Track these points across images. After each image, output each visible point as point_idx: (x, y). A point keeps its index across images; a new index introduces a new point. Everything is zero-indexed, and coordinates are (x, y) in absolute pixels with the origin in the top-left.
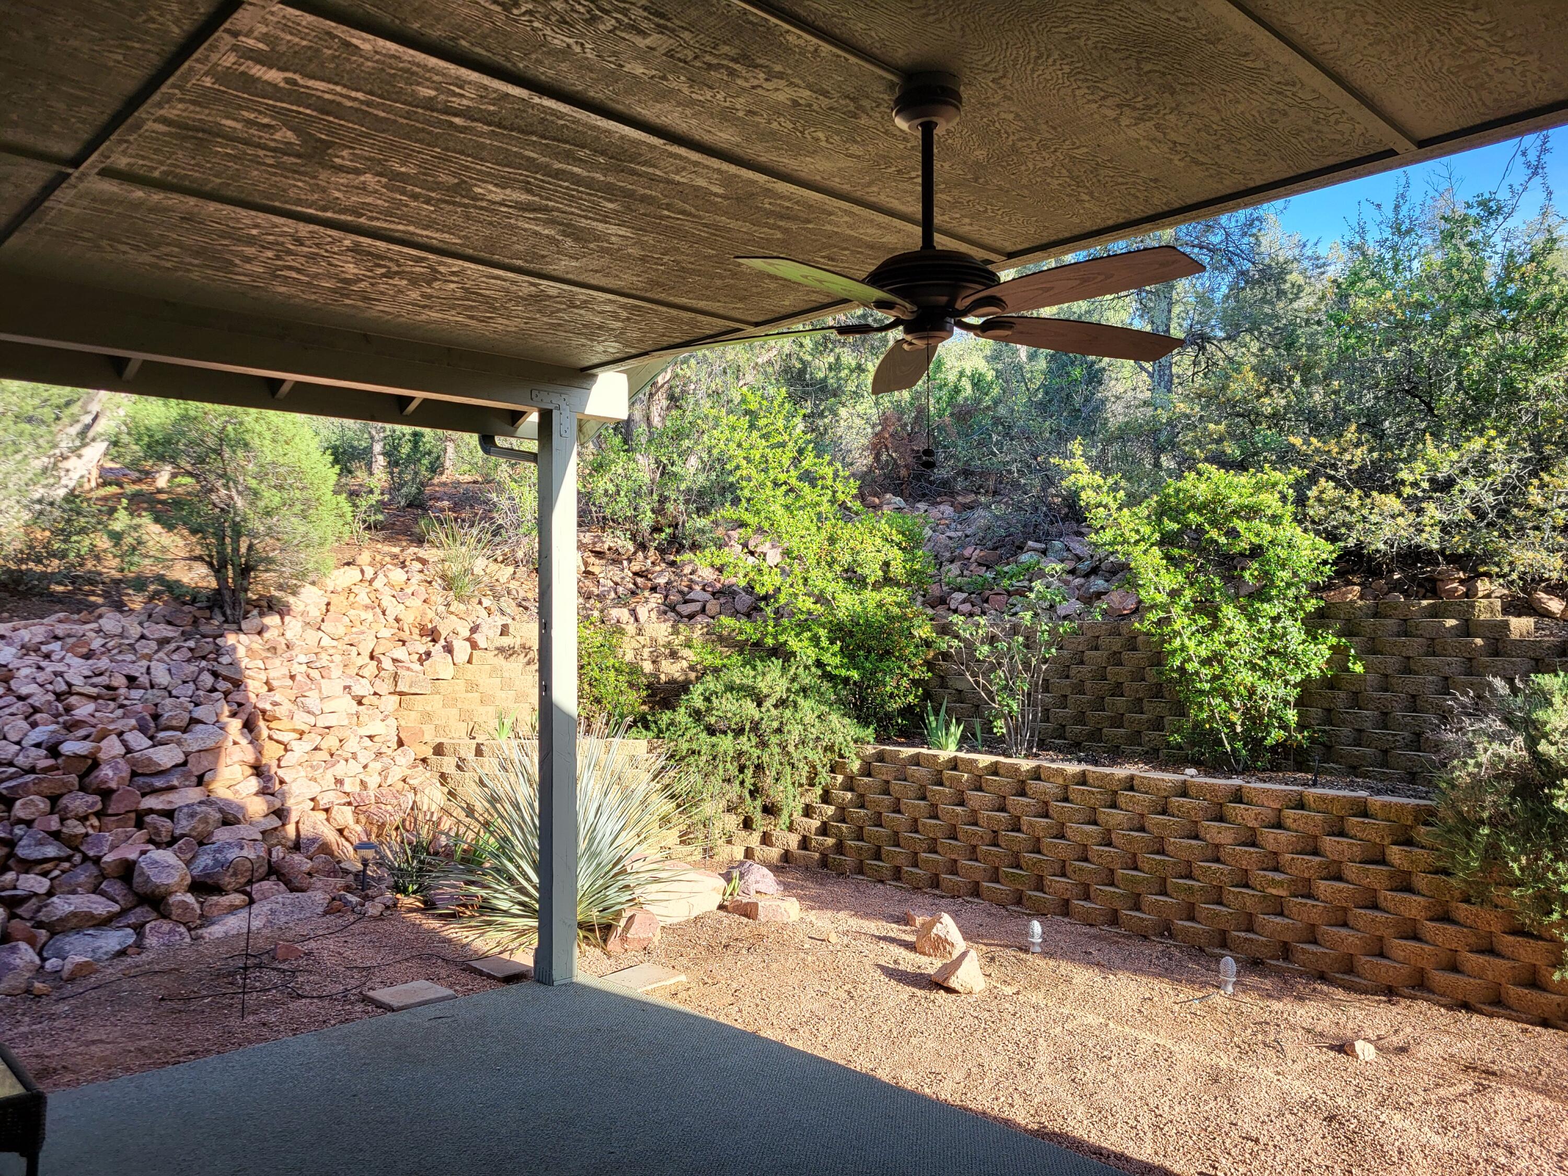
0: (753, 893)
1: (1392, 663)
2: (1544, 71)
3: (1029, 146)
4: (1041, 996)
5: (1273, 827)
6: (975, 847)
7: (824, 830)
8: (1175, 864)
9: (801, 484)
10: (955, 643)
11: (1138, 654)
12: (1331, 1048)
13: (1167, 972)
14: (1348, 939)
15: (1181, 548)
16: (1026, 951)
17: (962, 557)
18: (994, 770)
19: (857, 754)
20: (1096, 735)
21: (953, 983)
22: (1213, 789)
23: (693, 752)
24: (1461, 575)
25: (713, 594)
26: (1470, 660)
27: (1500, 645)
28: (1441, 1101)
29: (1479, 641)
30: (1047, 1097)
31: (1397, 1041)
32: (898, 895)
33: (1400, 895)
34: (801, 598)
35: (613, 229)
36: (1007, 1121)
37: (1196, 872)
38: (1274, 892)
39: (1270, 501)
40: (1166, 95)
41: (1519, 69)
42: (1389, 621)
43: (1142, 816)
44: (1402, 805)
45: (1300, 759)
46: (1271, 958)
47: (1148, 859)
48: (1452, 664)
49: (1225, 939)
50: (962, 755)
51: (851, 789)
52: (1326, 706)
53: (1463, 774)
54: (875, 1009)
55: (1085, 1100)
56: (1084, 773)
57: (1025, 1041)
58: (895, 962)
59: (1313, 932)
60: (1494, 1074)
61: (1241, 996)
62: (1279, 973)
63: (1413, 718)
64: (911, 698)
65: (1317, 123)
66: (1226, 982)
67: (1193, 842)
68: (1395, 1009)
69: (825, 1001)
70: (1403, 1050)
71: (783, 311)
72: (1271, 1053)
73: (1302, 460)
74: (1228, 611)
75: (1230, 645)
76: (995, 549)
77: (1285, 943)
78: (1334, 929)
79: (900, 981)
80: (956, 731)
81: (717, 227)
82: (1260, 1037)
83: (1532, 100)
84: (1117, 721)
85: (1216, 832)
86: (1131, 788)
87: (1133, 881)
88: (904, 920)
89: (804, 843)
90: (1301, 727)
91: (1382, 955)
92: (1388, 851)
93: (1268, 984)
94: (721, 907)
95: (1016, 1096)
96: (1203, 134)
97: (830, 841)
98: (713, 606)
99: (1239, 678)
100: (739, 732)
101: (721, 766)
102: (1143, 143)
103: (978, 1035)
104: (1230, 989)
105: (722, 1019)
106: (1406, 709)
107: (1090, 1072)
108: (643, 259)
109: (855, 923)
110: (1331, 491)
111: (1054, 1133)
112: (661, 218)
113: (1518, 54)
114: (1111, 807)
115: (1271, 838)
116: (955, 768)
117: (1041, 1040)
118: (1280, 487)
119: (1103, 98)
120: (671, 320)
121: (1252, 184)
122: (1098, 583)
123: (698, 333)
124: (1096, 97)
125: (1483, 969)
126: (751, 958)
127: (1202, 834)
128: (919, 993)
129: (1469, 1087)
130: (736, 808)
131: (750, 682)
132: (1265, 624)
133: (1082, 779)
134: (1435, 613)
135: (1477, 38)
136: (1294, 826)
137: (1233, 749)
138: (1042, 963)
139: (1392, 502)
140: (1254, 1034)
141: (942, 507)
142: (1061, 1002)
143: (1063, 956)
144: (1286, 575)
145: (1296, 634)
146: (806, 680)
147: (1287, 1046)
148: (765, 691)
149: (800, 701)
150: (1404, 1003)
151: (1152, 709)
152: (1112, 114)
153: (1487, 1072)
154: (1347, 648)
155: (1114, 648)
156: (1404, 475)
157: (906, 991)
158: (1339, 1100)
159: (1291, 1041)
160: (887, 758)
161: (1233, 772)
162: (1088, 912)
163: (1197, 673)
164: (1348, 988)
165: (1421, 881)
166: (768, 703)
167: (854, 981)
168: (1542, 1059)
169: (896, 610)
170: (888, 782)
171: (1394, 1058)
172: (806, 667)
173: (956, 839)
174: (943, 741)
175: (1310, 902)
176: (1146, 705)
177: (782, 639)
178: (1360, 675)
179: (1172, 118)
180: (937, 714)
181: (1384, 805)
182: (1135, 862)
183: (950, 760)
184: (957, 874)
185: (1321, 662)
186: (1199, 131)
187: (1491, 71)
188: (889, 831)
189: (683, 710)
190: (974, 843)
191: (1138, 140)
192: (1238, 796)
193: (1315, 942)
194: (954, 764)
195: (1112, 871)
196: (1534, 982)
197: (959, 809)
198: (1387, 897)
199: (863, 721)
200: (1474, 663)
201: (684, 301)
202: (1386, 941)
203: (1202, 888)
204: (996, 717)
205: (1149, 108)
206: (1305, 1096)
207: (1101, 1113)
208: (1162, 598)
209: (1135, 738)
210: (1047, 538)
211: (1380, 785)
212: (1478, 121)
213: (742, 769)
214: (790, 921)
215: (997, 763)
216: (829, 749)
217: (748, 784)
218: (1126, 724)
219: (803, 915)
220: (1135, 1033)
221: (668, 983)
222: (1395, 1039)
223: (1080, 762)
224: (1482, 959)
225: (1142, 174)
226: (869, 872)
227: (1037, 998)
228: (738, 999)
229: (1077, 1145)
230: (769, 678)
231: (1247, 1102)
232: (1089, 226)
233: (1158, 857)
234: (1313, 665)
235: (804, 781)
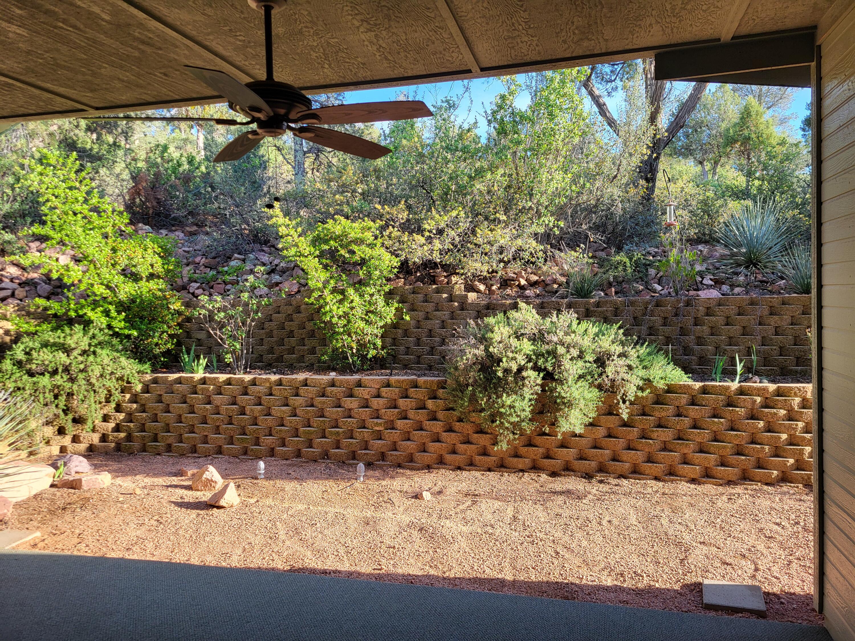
0: (73, 473)
1: (421, 315)
2: (537, 45)
3: (309, 32)
4: (271, 500)
5: (376, 397)
6: (218, 427)
7: (117, 429)
8: (330, 421)
9: (91, 213)
10: (203, 312)
11: (302, 315)
12: (412, 497)
13: (330, 477)
14: (410, 446)
15: (327, 259)
16: (256, 478)
17: (194, 263)
18: (229, 382)
19: (140, 381)
20: (280, 359)
21: (222, 503)
22: (347, 381)
23: (19, 389)
24: (445, 274)
25: (20, 284)
26: (452, 312)
27: (464, 305)
28: (463, 511)
29: (456, 304)
30: (290, 552)
31: (437, 489)
32: (171, 461)
33: (432, 422)
34: (96, 286)
35: (14, 28)
36: (273, 569)
37: (340, 424)
38: (377, 429)
39: (369, 236)
40: (386, 20)
41: (529, 43)
42: (420, 296)
43: (312, 398)
44: (433, 381)
45: (382, 363)
46: (377, 461)
47: (316, 421)
48: (445, 315)
49: (354, 455)
50: (207, 375)
51: (136, 402)
52: (393, 337)
53: (462, 364)
54: (178, 526)
55: (310, 548)
56: (280, 379)
57: (270, 525)
58: (181, 498)
59: (395, 445)
60: (477, 495)
61: (367, 481)
62: (381, 467)
63: (431, 340)
64: (169, 346)
65: (444, 50)
66: (360, 476)
67: (339, 409)
68: (432, 475)
69: (143, 529)
70: (440, 492)
71: (119, 103)
72: (388, 505)
73: (381, 216)
74: (351, 291)
75: (352, 308)
76: (214, 258)
77: (383, 453)
78: (405, 442)
79: (187, 508)
80: (203, 362)
81: (95, 41)
82: (381, 499)
83: (528, 59)
84: (291, 351)
85: (351, 403)
86: (306, 385)
87: (309, 433)
88: (180, 473)
89: (104, 438)
90: (383, 348)
91: (425, 451)
92: (426, 403)
93: (377, 473)
94: (52, 486)
95: (274, 555)
96: (395, 44)
97: (122, 435)
98: (20, 292)
99: (356, 325)
100: (55, 372)
101: (41, 396)
102: (366, 43)
103: (243, 527)
104: (362, 479)
105: (76, 553)
106: (427, 336)
107: (308, 533)
108: (28, 53)
109: (149, 481)
110: (396, 233)
111: (300, 569)
112: (55, 27)
113: (532, 36)
114: (295, 396)
115: (376, 403)
116: (204, 383)
117: (278, 523)
118: (372, 230)
119: (356, 14)
120: (32, 97)
121: (406, 75)
122: (276, 278)
123: (50, 108)
124: (353, 13)
125: (466, 450)
126: (84, 513)
127: (343, 404)
128: (201, 512)
129: (469, 503)
130: (52, 422)
131: (61, 341)
132: (367, 297)
133: (280, 383)
134: (438, 291)
135: (520, 25)
136: (386, 396)
137: (353, 361)
138: (267, 483)
139: (420, 239)
140: (378, 498)
141: (177, 233)
142: (282, 500)
143: (277, 477)
144: (377, 273)
145: (381, 302)
146: (101, 337)
147: (394, 500)
148: (73, 346)
149: (98, 350)
150: (435, 471)
151: (309, 343)
152: (357, 23)
153: (474, 495)
154: (402, 309)
155: (289, 312)
156: (426, 226)
157: (194, 513)
158: (422, 520)
159: (395, 497)
160: (160, 381)
161: (352, 372)
162: (285, 453)
163: (337, 324)
164: (412, 469)
165: (441, 415)
166: (75, 353)
167: (159, 514)
168: (492, 485)
169: (159, 293)
170: (161, 395)
171: (438, 497)
172: (101, 330)
173: (206, 423)
174: (195, 368)
175: (394, 431)
176: (306, 341)
177: (81, 312)
178: (408, 321)
179: (384, 33)
180: (188, 353)
181: (425, 382)
182: (309, 423)
183: (201, 379)
184: (207, 443)
185: (391, 315)
186: (394, 42)
187: (519, 42)
188: (163, 424)
189: (8, 361)
190: (218, 424)
191: (364, 41)
192: (359, 384)
193: (396, 450)
194: (204, 381)
195: (297, 429)
196: (485, 453)
197: (208, 406)
198: (427, 424)
199: (141, 361)
200: (454, 314)
201: (48, 86)
202: (426, 445)
203: (343, 432)
204: (227, 353)
205: (376, 25)
206: (408, 522)
207: (319, 553)
208: (320, 285)
209: (301, 359)
210: (245, 253)
211: (419, 373)
212: (506, 63)
213: (56, 397)
214: (105, 486)
215: (230, 378)
216: (121, 378)
217: (62, 405)
218: (296, 352)
219: (113, 481)
220: (325, 509)
221: (27, 539)
222: (436, 488)
223: (275, 373)
224: (465, 446)
225: (359, 59)
226: (150, 450)
227: (269, 501)
228: (83, 539)
229: (313, 571)
230: (75, 337)
231: (384, 530)
232: (322, 82)
233: (321, 419)
234: (388, 317)
235: (103, 400)
